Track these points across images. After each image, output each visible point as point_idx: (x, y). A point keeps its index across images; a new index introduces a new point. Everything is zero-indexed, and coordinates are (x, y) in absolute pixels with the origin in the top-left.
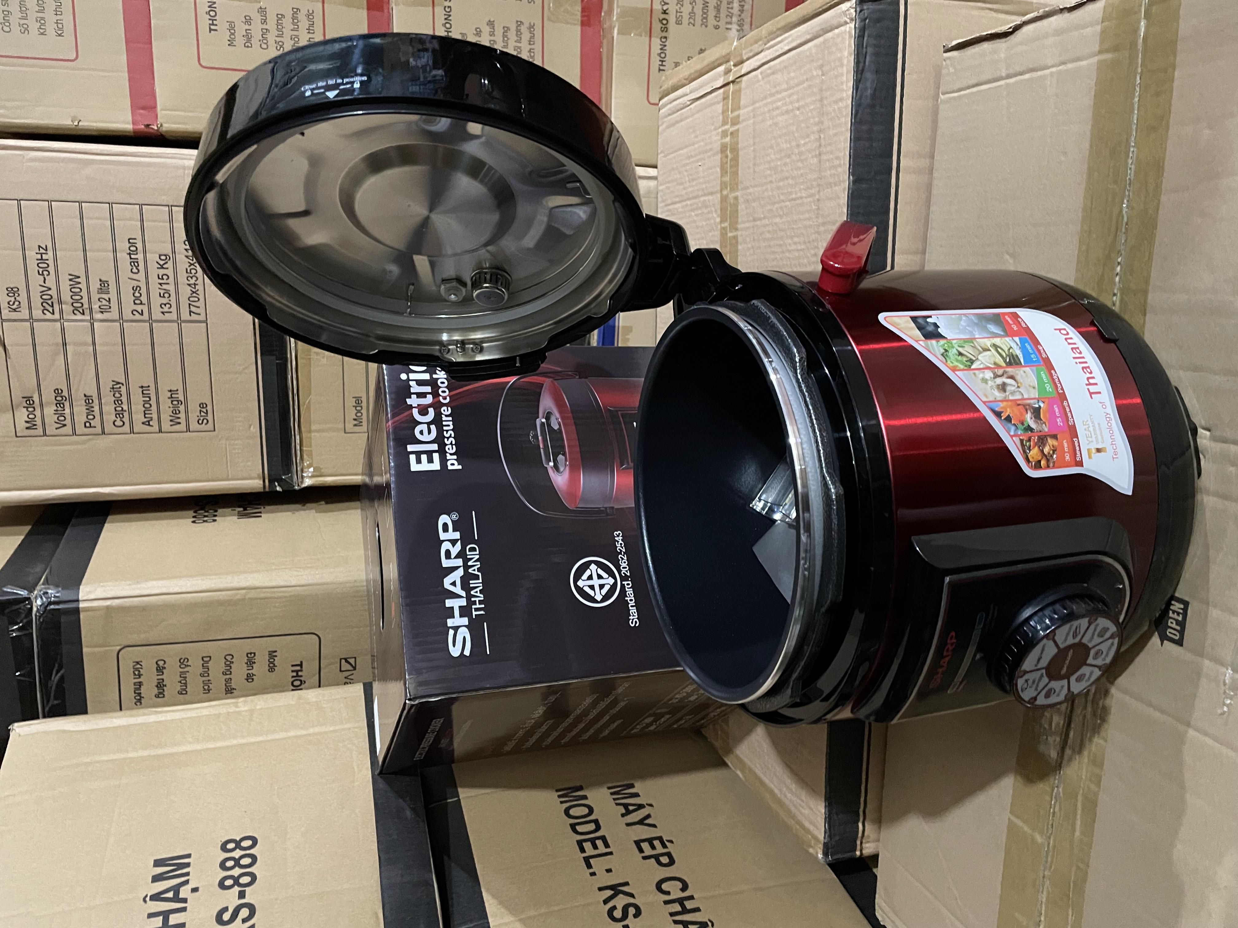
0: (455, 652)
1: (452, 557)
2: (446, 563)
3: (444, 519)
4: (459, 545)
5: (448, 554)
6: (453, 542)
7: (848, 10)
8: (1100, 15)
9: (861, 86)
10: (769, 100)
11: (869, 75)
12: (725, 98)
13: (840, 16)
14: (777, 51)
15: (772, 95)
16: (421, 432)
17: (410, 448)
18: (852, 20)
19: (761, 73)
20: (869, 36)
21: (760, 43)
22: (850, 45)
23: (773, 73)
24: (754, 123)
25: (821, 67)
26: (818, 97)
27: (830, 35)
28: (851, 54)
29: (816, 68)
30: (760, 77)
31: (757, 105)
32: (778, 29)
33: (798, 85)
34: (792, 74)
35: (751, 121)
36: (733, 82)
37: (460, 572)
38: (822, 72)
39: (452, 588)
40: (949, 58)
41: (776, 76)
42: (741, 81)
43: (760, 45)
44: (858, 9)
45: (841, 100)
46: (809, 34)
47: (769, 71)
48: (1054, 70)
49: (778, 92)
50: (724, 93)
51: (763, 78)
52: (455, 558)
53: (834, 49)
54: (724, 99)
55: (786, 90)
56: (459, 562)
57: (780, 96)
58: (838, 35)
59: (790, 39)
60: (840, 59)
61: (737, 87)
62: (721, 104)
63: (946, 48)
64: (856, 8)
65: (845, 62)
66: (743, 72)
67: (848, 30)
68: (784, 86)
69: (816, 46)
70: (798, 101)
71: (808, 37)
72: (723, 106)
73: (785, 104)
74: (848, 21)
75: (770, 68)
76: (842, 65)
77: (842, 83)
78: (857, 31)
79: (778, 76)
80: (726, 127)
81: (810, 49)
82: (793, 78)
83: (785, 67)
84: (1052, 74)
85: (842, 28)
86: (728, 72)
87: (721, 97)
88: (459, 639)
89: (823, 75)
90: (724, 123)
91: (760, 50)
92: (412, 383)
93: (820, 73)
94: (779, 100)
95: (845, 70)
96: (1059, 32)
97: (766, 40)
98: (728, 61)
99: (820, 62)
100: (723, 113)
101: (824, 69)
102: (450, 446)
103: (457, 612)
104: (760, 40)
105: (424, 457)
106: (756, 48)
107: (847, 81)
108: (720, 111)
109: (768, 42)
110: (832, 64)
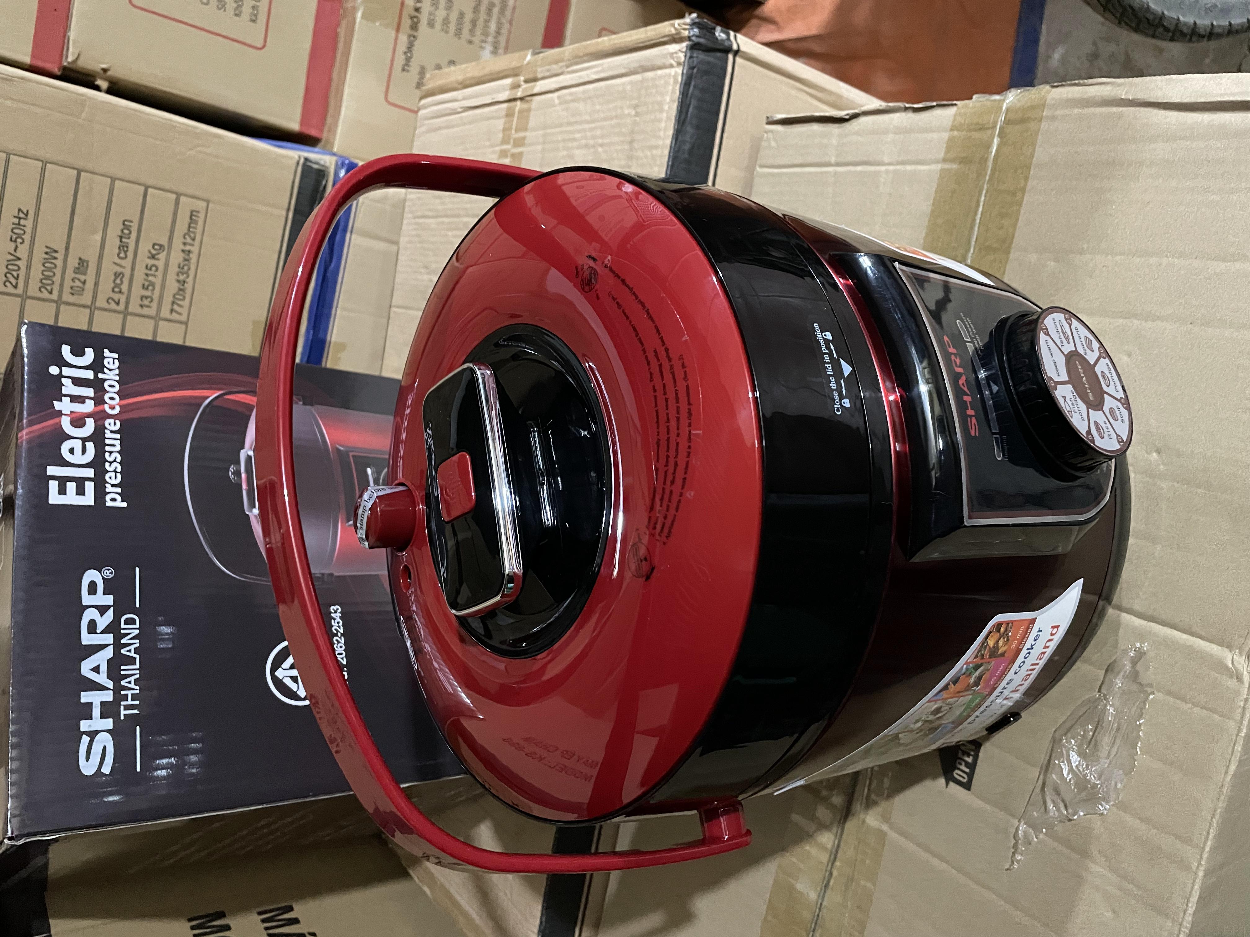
0: (88, 768)
1: (98, 631)
2: (87, 639)
3: (91, 575)
4: (110, 613)
5: (92, 627)
6: (102, 609)
7: (676, 53)
8: (948, 123)
9: (680, 138)
10: (564, 129)
11: (689, 129)
12: (509, 114)
13: (664, 56)
14: (580, 77)
15: (569, 124)
16: (71, 451)
17: (52, 471)
18: (679, 64)
19: (559, 97)
20: (695, 87)
21: (561, 64)
22: (673, 91)
23: (573, 101)
24: (543, 150)
25: (636, 107)
26: (628, 139)
27: (650, 74)
28: (674, 101)
29: (629, 107)
30: (557, 101)
31: (549, 131)
32: (587, 55)
33: (605, 119)
34: (598, 107)
35: (539, 147)
36: (521, 99)
37: (109, 652)
38: (636, 113)
39: (93, 676)
40: (772, 131)
41: (576, 104)
42: (531, 100)
43: (561, 67)
44: (688, 55)
45: (656, 147)
46: (625, 68)
47: (569, 98)
48: (891, 168)
49: (576, 122)
50: (508, 109)
51: (560, 104)
52: (104, 632)
53: (654, 91)
54: (507, 115)
55: (588, 122)
56: (109, 638)
57: (579, 127)
58: (660, 77)
59: (600, 69)
60: (661, 104)
61: (525, 106)
62: (502, 121)
63: (770, 119)
64: (686, 53)
65: (666, 107)
66: (536, 90)
67: (673, 73)
68: (587, 118)
69: (631, 83)
70: (602, 137)
71: (623, 71)
72: (505, 123)
73: (585, 138)
74: (675, 64)
75: (571, 94)
76: (661, 111)
77: (659, 130)
78: (684, 78)
79: (581, 106)
80: (505, 147)
81: (623, 84)
82: (598, 111)
83: (590, 98)
84: (887, 172)
85: (667, 71)
86: (516, 86)
87: (504, 113)
88: (97, 749)
89: (637, 114)
90: (505, 141)
91: (560, 71)
92: (64, 380)
93: (633, 113)
94: (579, 131)
95: (664, 115)
96: (899, 131)
97: (568, 63)
98: (516, 75)
99: (635, 102)
100: (504, 130)
101: (639, 110)
102: (113, 474)
103: (96, 712)
104: (562, 60)
105: (71, 487)
106: (555, 68)
107: (665, 129)
108: (501, 127)
109: (571, 65)
110: (650, 106)
